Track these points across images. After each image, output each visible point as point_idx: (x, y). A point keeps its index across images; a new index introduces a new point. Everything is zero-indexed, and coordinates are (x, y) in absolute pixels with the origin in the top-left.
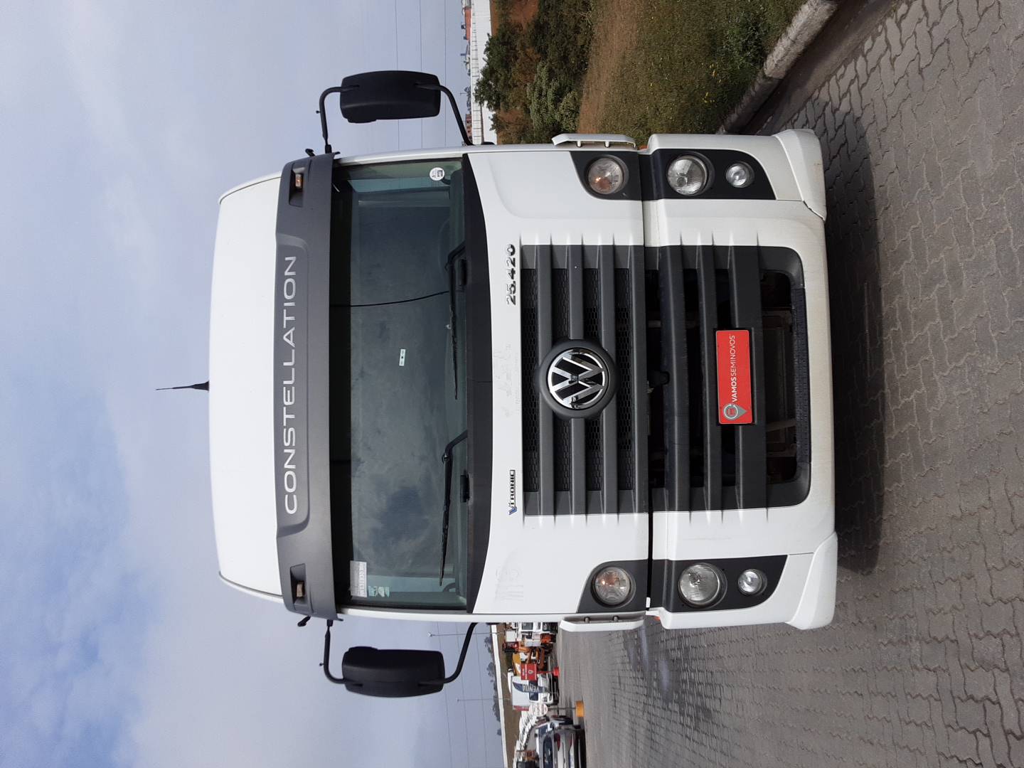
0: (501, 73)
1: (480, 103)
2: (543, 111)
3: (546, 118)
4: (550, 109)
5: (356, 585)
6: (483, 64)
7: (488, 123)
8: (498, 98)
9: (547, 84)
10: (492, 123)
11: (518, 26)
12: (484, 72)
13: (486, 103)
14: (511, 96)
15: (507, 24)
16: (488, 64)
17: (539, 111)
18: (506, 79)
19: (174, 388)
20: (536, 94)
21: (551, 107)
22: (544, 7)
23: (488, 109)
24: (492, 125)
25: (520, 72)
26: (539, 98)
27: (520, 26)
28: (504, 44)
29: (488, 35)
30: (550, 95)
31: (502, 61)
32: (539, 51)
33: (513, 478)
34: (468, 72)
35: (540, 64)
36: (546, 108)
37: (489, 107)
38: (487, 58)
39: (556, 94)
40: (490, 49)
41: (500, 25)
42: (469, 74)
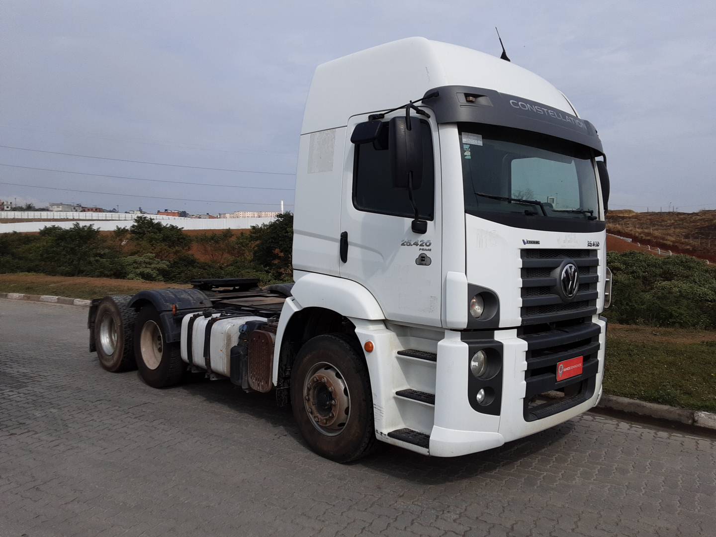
0: (160, 236)
1: (136, 220)
2: (135, 265)
3: (129, 267)
4: (137, 270)
5: (469, 137)
6: (164, 223)
7: (122, 225)
8: (139, 233)
9: (155, 268)
10: (122, 228)
11: (189, 248)
12: (159, 224)
13: (136, 224)
14: (144, 243)
15: (191, 241)
16: (164, 227)
17: (135, 262)
18: (156, 240)
19: (500, 39)
20: (147, 260)
21: (138, 271)
22: (204, 266)
23: (132, 225)
24: (121, 228)
25: (161, 249)
26: (145, 262)
27: (189, 249)
28: (178, 239)
29: (183, 228)
30: (148, 270)
31: (168, 237)
32: (175, 262)
33: (537, 243)
34: (128, 211)
35: (168, 263)
36: (137, 268)
37: (133, 226)
38: (168, 226)
39: (147, 275)
40: (173, 228)
41: (190, 236)
42: (126, 213)
